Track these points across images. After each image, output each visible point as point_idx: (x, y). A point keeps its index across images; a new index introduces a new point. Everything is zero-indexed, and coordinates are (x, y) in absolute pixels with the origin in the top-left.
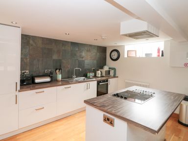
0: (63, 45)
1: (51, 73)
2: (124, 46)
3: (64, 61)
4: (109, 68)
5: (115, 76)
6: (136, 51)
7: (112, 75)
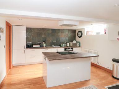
0: (47, 30)
1: (41, 43)
2: (84, 28)
3: (48, 38)
4: (77, 42)
5: (80, 46)
6: (92, 31)
7: (78, 46)
